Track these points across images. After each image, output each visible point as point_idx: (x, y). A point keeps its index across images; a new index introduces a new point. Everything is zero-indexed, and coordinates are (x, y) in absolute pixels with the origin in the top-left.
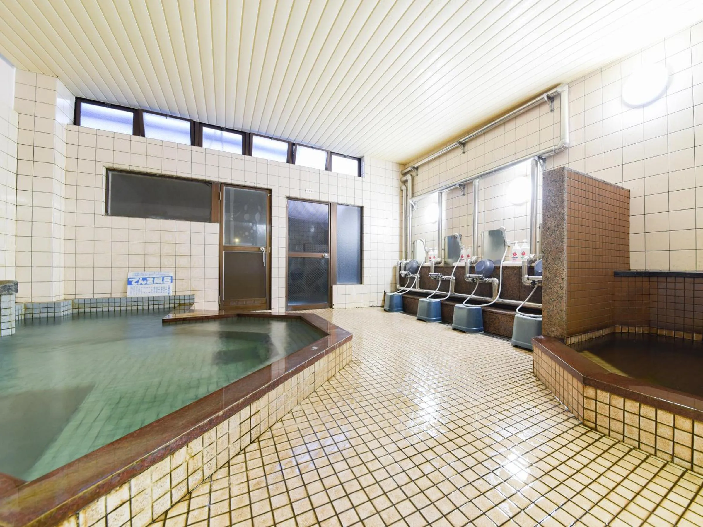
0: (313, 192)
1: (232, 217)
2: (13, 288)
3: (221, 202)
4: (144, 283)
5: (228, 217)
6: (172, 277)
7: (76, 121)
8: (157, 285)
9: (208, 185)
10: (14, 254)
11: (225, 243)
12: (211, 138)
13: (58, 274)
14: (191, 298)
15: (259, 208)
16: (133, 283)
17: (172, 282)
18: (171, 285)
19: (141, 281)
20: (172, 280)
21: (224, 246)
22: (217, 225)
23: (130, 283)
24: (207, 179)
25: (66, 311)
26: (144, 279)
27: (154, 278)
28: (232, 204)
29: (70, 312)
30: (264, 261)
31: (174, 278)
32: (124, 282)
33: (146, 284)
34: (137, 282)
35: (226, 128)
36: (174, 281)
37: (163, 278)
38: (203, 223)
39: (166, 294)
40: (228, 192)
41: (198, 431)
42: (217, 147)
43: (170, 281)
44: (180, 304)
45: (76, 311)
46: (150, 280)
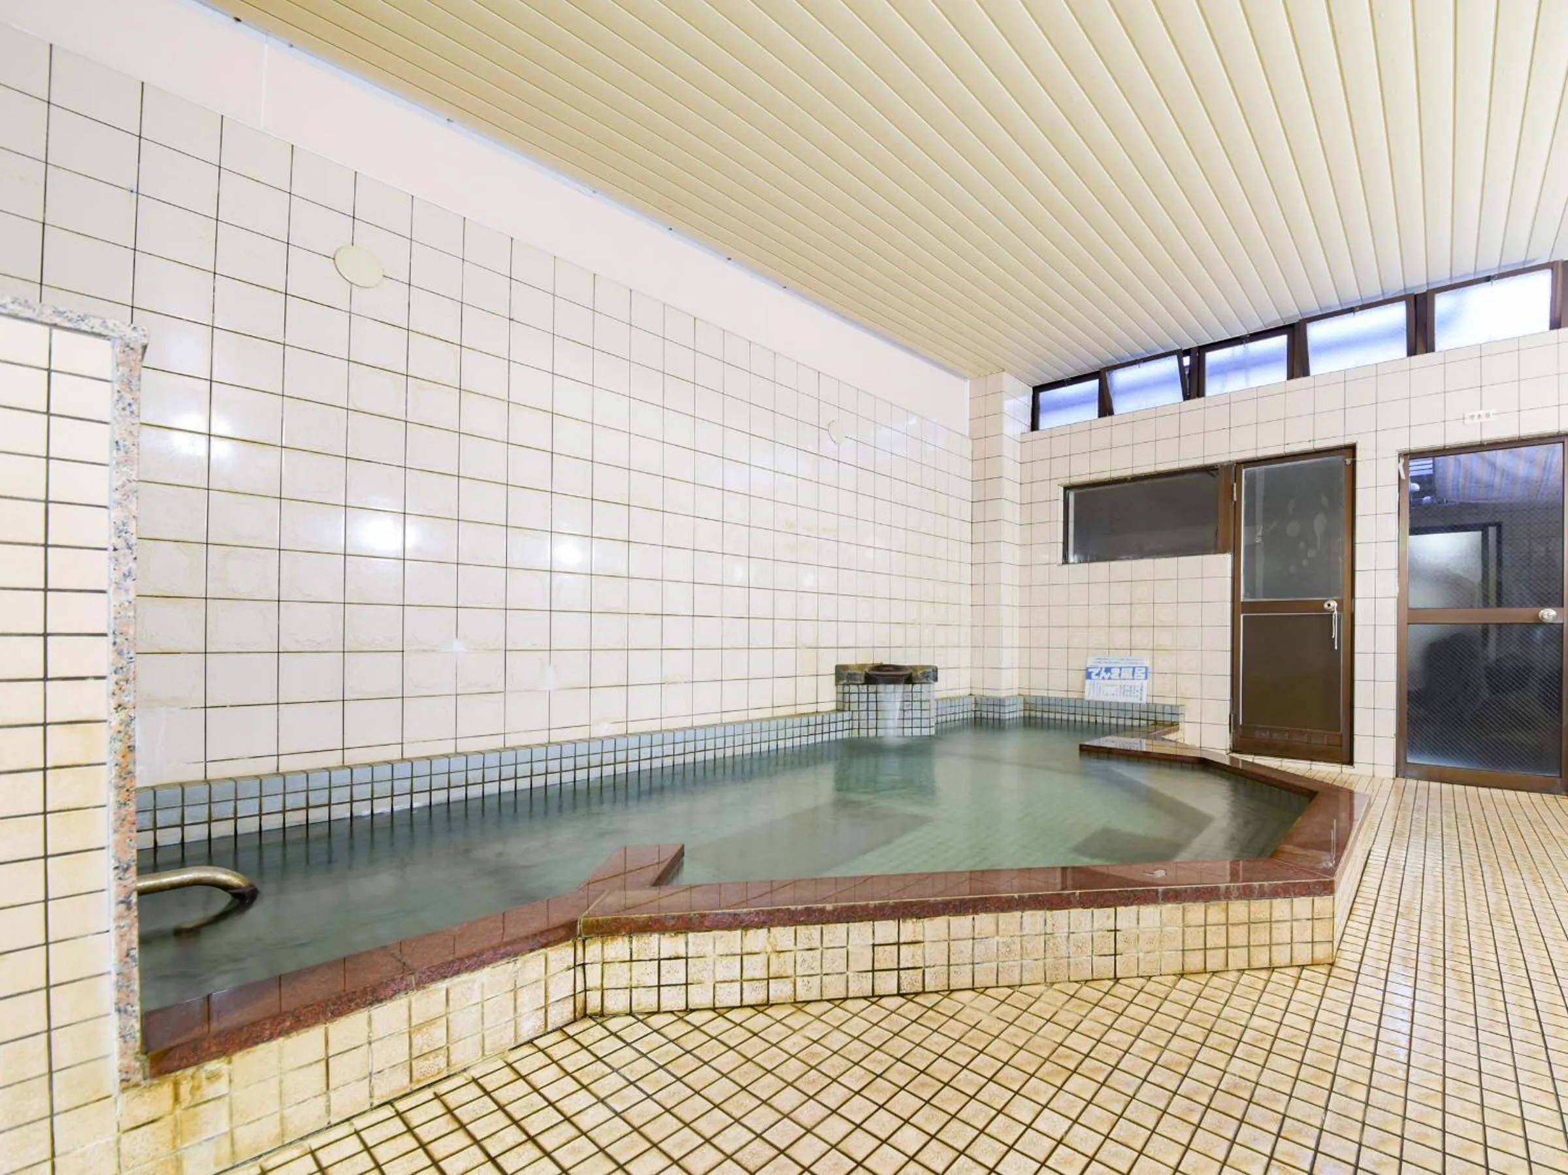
0: (1492, 418)
1: (1260, 533)
2: (931, 675)
3: (1237, 505)
4: (1107, 676)
5: (1251, 534)
6: (1146, 668)
7: (1034, 426)
8: (1123, 682)
9: (1213, 475)
10: (969, 629)
11: (1245, 596)
12: (1225, 369)
13: (1010, 657)
14: (1175, 711)
15: (1324, 500)
16: (1093, 676)
17: (1146, 678)
18: (1145, 682)
19: (1103, 674)
20: (1146, 673)
21: (1243, 603)
22: (1228, 558)
23: (1089, 676)
24: (1209, 461)
25: (1013, 712)
26: (1108, 670)
27: (1121, 668)
28: (1259, 506)
29: (1022, 714)
30: (1335, 634)
31: (1150, 670)
32: (1083, 673)
33: (1110, 678)
34: (1098, 674)
35: (1251, 335)
36: (1150, 675)
37: (1134, 668)
38: (1198, 558)
39: (1136, 700)
40: (1251, 480)
41: (786, 917)
42: (1235, 384)
43: (1144, 676)
44: (1156, 722)
45: (1027, 713)
46: (1115, 672)
